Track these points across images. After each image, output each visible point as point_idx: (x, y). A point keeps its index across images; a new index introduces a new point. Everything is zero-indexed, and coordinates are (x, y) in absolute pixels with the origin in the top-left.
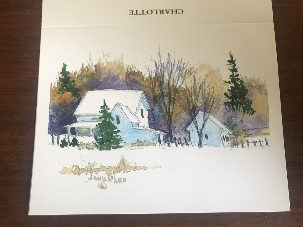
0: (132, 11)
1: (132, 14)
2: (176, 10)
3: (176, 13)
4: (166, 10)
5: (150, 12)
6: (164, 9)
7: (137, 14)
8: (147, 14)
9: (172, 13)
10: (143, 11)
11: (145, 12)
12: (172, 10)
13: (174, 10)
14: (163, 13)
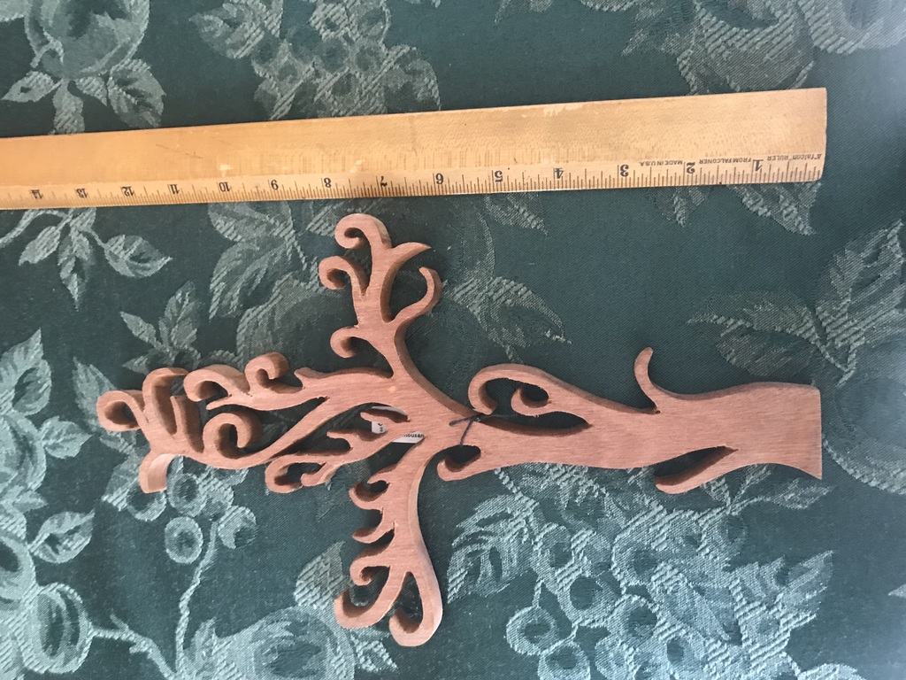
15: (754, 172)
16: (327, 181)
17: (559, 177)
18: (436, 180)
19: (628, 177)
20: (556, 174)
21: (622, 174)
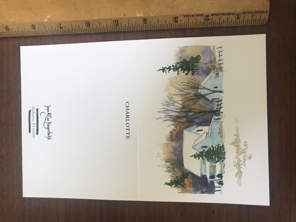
0: (127, 137)
1: (129, 137)
2: (126, 107)
3: (129, 107)
4: (126, 114)
5: (128, 125)
6: (125, 115)
7: (129, 134)
8: (129, 127)
9: (129, 109)
10: (127, 129)
11: (128, 128)
12: (126, 110)
13: (127, 108)
14: (129, 116)
15: (237, 20)
16: (33, 26)
17: (145, 23)
18: (87, 25)
19: (178, 23)
20: (144, 21)
21: (175, 22)
